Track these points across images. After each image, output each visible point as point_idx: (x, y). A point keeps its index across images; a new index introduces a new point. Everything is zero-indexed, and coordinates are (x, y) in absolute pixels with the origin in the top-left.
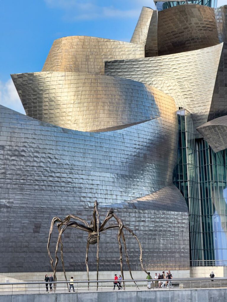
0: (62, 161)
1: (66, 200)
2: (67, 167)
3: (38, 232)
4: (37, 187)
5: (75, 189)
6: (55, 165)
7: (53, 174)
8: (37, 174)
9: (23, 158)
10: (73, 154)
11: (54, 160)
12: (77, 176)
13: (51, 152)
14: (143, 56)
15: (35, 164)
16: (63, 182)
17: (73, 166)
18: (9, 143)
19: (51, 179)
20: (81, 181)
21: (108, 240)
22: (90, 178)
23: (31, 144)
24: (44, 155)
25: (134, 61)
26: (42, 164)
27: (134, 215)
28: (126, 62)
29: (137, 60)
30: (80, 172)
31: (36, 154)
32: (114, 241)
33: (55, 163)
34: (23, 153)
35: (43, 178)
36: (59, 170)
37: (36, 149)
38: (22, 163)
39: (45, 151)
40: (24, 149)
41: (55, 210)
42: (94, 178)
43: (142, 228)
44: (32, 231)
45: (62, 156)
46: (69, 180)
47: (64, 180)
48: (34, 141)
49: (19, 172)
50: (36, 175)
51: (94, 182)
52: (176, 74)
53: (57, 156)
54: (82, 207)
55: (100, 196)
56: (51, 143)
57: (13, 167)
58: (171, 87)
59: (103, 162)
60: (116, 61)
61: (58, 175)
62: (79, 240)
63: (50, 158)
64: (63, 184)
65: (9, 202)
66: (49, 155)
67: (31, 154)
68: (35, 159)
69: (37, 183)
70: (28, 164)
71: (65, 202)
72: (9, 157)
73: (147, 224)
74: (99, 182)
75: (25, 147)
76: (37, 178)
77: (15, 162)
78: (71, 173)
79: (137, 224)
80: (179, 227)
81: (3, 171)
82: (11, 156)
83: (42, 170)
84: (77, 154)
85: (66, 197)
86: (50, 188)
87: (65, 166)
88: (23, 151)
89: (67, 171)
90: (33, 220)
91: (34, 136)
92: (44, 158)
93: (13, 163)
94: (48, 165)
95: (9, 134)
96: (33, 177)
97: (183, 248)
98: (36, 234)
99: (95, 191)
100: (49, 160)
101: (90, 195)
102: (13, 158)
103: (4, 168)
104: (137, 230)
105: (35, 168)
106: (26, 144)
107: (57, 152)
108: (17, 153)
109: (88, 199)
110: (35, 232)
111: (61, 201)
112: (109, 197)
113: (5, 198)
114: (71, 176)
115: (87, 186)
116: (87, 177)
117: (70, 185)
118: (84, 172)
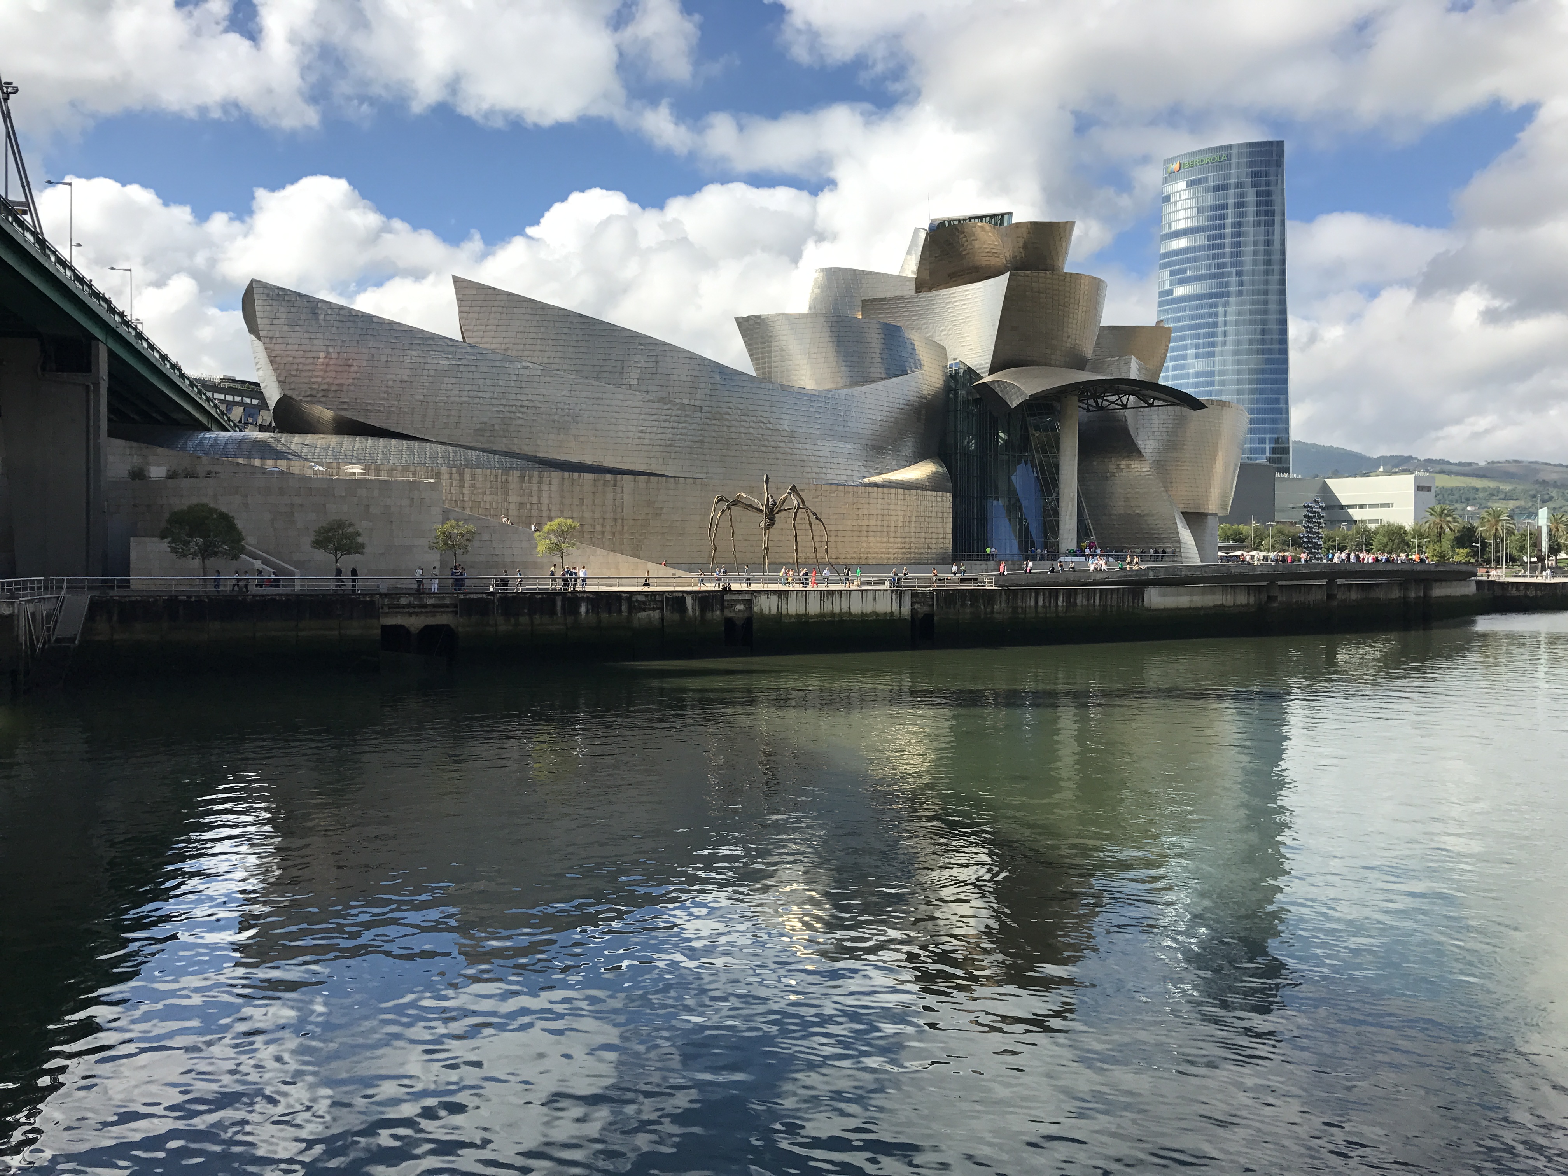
0: (778, 426)
2: (786, 434)
6: (769, 432)
7: (766, 443)
8: (744, 442)
9: (727, 423)
11: (769, 425)
12: (799, 446)
13: (764, 414)
14: (914, 291)
15: (743, 430)
16: (780, 453)
17: (793, 433)
18: (708, 403)
19: (763, 449)
20: (804, 452)
22: (817, 448)
23: (737, 405)
24: (754, 419)
25: (899, 299)
26: (751, 430)
27: (875, 495)
28: (889, 300)
29: (902, 298)
30: (803, 440)
33: (769, 429)
34: (727, 417)
36: (774, 438)
38: (725, 429)
39: (756, 413)
40: (728, 410)
45: (778, 420)
46: (788, 450)
47: (780, 450)
51: (821, 454)
53: (772, 420)
57: (714, 434)
59: (836, 428)
60: (875, 300)
61: (772, 444)
64: (779, 456)
66: (761, 419)
67: (737, 417)
68: (742, 423)
70: (733, 429)
72: (708, 421)
74: (828, 454)
75: (730, 408)
77: (716, 428)
78: (790, 442)
80: (937, 511)
81: (701, 438)
82: (711, 419)
83: (751, 437)
84: (799, 418)
87: (783, 433)
88: (727, 413)
89: (785, 439)
92: (754, 422)
93: (713, 428)
94: (760, 431)
95: (709, 392)
96: (739, 446)
97: (944, 538)
99: (822, 465)
100: (762, 425)
102: (713, 422)
103: (701, 435)
105: (742, 435)
106: (731, 405)
107: (773, 414)
108: (718, 416)
112: (843, 472)
114: (790, 445)
115: (813, 458)
116: (812, 447)
117: (789, 457)
118: (808, 441)
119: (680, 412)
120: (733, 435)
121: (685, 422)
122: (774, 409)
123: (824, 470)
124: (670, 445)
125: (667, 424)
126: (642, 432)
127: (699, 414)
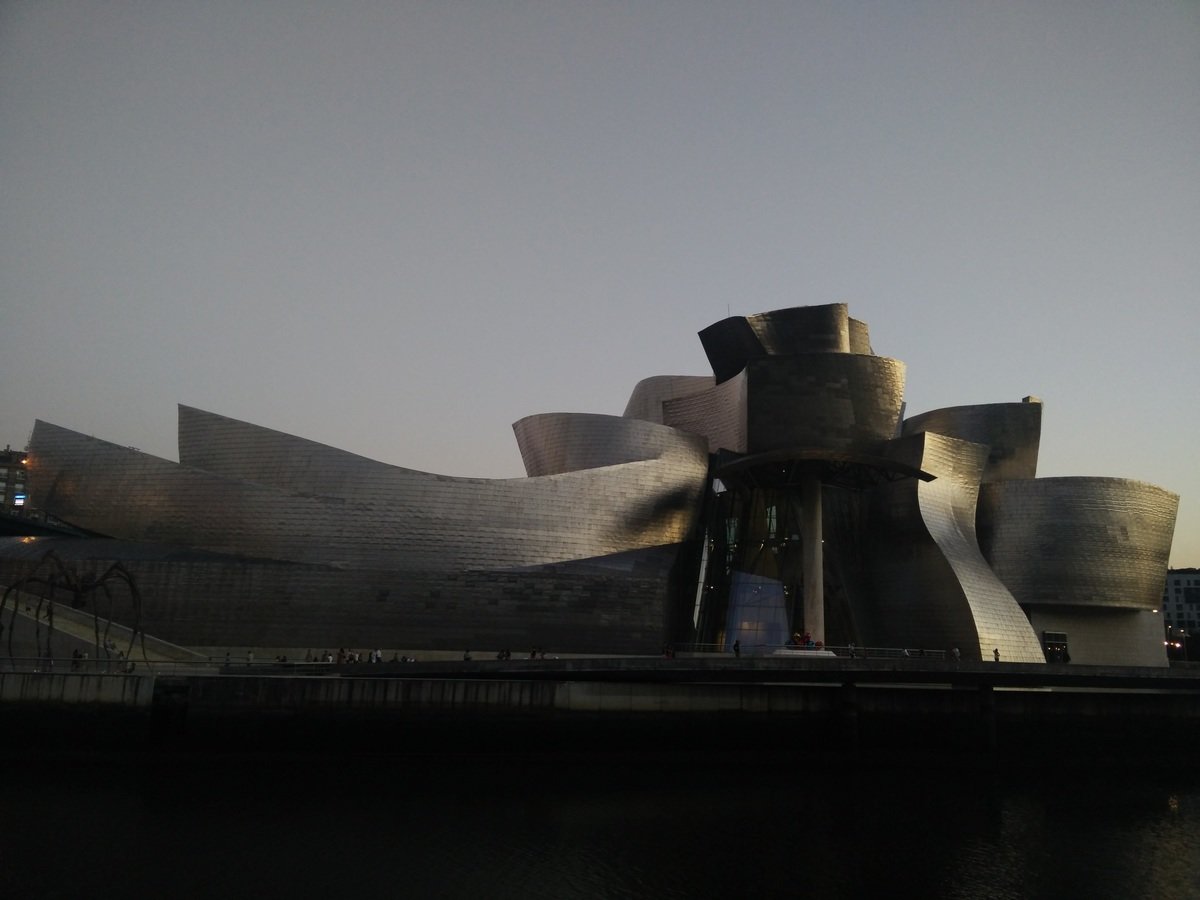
0: (429, 515)
2: (438, 521)
3: (385, 600)
5: (447, 548)
6: (418, 520)
7: (415, 532)
8: (387, 530)
9: (370, 513)
11: (418, 514)
12: (453, 532)
13: (415, 504)
15: (387, 519)
16: (429, 540)
17: (448, 521)
19: (409, 536)
20: (460, 538)
21: (501, 612)
22: (476, 534)
23: (383, 496)
26: (397, 519)
27: (551, 581)
30: (459, 528)
31: (389, 508)
32: (511, 613)
33: (418, 517)
34: (370, 507)
35: (398, 536)
36: (423, 526)
37: (390, 502)
38: (368, 518)
39: (404, 503)
40: (373, 501)
41: (412, 574)
42: (482, 534)
43: (566, 598)
44: (376, 600)
45: (430, 509)
46: (439, 537)
47: (430, 537)
49: (362, 529)
51: (482, 540)
53: (422, 509)
54: (458, 571)
55: (491, 557)
57: (354, 523)
61: (421, 531)
62: (451, 611)
63: (411, 511)
64: (428, 543)
65: (342, 565)
66: (410, 508)
67: (382, 507)
68: (388, 513)
69: (387, 542)
70: (377, 519)
71: (430, 564)
72: (350, 512)
73: (575, 593)
74: (491, 540)
75: (375, 499)
76: (386, 536)
78: (444, 529)
79: (556, 592)
80: (641, 598)
81: (340, 528)
82: (353, 510)
83: (396, 525)
85: (432, 559)
87: (434, 521)
88: (372, 504)
89: (437, 527)
90: (377, 586)
92: (401, 511)
93: (355, 518)
94: (407, 519)
97: (650, 626)
98: (381, 603)
100: (410, 513)
101: (474, 556)
102: (355, 513)
104: (557, 600)
105: (386, 524)
106: (376, 496)
107: (423, 504)
108: (361, 507)
109: (471, 561)
110: (379, 600)
111: (423, 563)
113: (338, 560)
114: (443, 532)
116: (470, 534)
117: (440, 543)
118: (466, 528)
119: (319, 505)
120: (375, 524)
121: (326, 513)
123: (484, 556)
124: (308, 535)
125: (308, 516)
126: (283, 524)
127: (341, 506)
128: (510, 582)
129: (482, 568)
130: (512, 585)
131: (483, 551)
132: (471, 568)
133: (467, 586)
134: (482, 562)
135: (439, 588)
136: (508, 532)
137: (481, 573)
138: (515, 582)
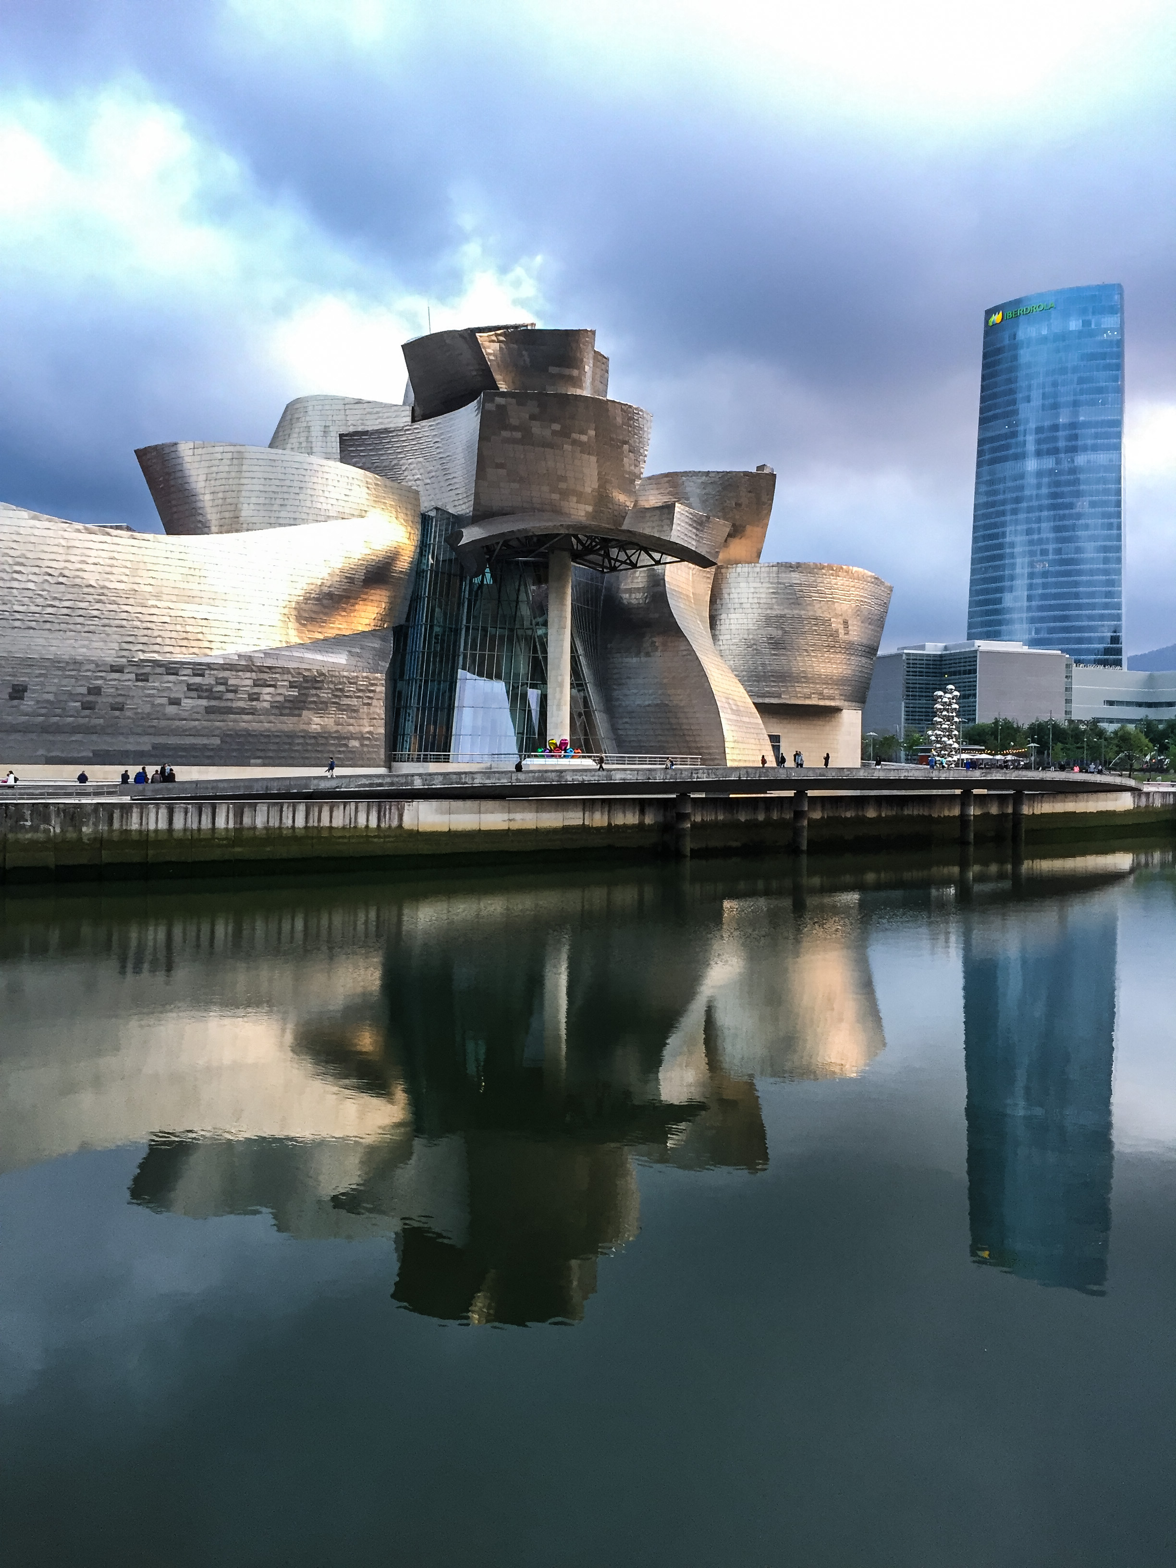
0: (78, 581)
1: (83, 647)
2: (91, 590)
3: (22, 698)
4: (17, 624)
5: (107, 628)
6: (62, 588)
7: (56, 603)
8: (17, 601)
10: (108, 569)
11: (61, 579)
12: (114, 607)
13: (55, 564)
15: (15, 584)
16: (80, 616)
17: (105, 591)
19: (50, 610)
20: (124, 616)
21: (185, 715)
22: (146, 611)
24: (36, 570)
26: (31, 585)
27: (248, 675)
29: (397, 429)
30: (121, 601)
31: (17, 568)
32: (199, 716)
33: (62, 583)
35: (34, 609)
36: (71, 596)
37: (18, 560)
39: (39, 563)
41: (59, 662)
42: (153, 611)
43: (268, 698)
44: (7, 697)
45: (78, 573)
46: (95, 613)
47: (81, 612)
48: (14, 545)
50: (16, 603)
51: (154, 618)
52: (438, 451)
53: (66, 573)
54: (124, 660)
55: (168, 641)
56: (55, 549)
58: (433, 474)
61: (68, 604)
62: (117, 713)
63: (50, 575)
64: (80, 620)
66: (49, 571)
67: (7, 567)
68: (15, 576)
69: (19, 617)
71: (84, 650)
73: (280, 691)
74: (167, 619)
76: (16, 608)
78: (99, 602)
79: (256, 690)
80: (359, 697)
83: (30, 594)
84: (114, 570)
85: (86, 643)
86: (48, 626)
87: (86, 590)
89: (90, 598)
90: (8, 678)
91: (15, 537)
92: (35, 574)
94: (46, 586)
96: (9, 605)
97: (369, 732)
98: (15, 702)
100: (48, 578)
101: (145, 640)
104: (257, 699)
105: (14, 591)
107: (68, 565)
109: (140, 647)
110: (12, 697)
111: (74, 647)
112: (192, 643)
114: (98, 606)
116: (139, 609)
117: (96, 621)
118: (131, 601)
122: (73, 558)
123: (159, 640)
128: (195, 675)
129: (157, 657)
130: (198, 680)
131: (156, 633)
132: (142, 656)
133: (137, 680)
134: (156, 648)
135: (100, 682)
136: (190, 610)
137: (156, 663)
138: (202, 675)
